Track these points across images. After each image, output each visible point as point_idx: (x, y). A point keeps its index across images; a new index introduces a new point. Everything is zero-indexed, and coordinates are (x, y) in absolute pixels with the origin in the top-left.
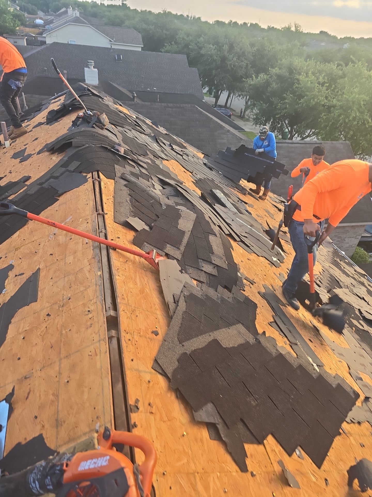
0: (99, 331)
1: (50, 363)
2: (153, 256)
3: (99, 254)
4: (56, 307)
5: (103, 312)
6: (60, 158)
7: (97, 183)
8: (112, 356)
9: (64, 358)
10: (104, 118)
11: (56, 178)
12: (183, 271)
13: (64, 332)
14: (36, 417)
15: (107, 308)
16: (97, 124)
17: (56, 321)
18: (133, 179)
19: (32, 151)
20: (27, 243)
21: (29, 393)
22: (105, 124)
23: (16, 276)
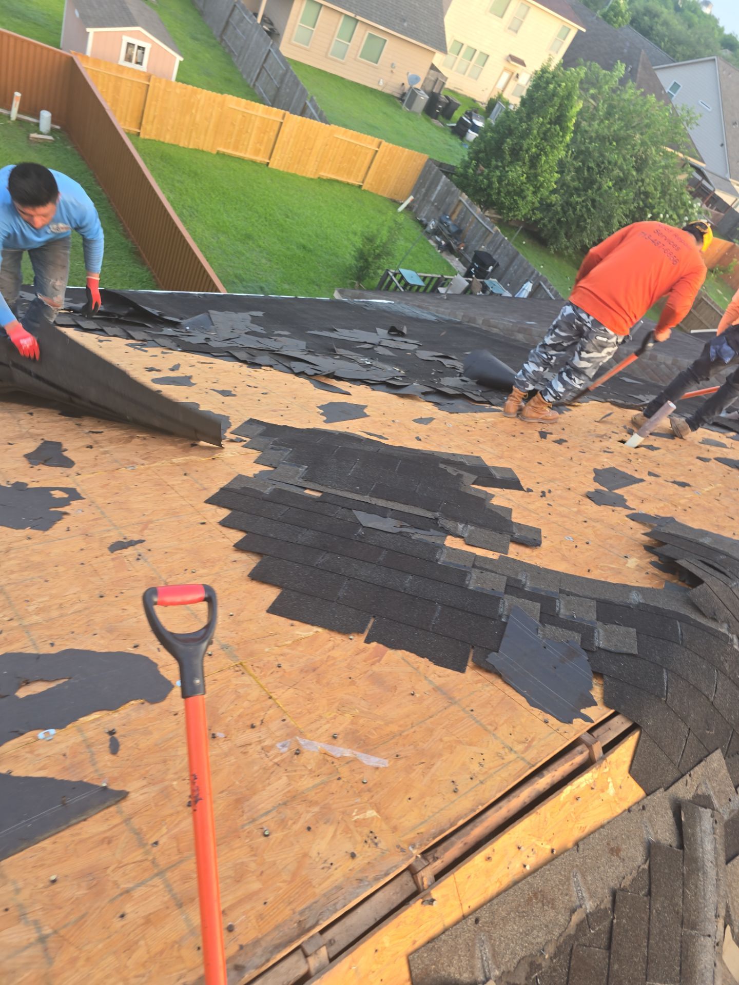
19: (636, 498)
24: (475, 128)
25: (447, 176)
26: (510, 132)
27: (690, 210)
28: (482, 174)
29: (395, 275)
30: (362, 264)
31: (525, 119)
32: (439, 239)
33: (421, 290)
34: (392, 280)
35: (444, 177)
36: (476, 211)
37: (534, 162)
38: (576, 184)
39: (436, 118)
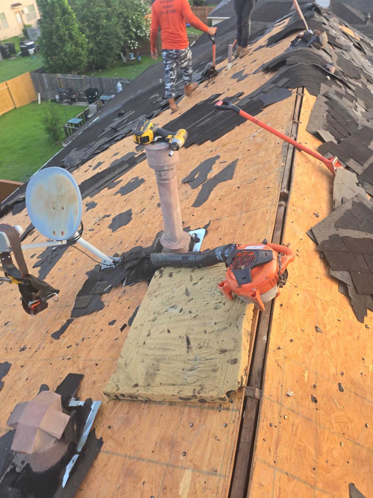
0: (272, 200)
1: (234, 214)
2: (333, 161)
3: (286, 151)
4: (245, 183)
5: (279, 189)
6: (272, 76)
7: (299, 97)
8: (278, 216)
9: (245, 212)
10: (324, 37)
11: (265, 93)
12: (360, 185)
13: (247, 198)
14: (221, 239)
15: (283, 188)
16: (315, 43)
17: (243, 191)
18: (336, 98)
19: (249, 71)
20: (232, 142)
21: (218, 227)
22: (323, 43)
23: (221, 163)
24: (31, 47)
25: (45, 73)
26: (51, 33)
27: (142, 6)
28: (57, 60)
29: (68, 125)
30: (52, 133)
31: (52, 23)
32: (66, 100)
33: (82, 122)
34: (69, 128)
35: (43, 74)
36: (69, 77)
37: (71, 37)
38: (93, 33)
39: (11, 57)
